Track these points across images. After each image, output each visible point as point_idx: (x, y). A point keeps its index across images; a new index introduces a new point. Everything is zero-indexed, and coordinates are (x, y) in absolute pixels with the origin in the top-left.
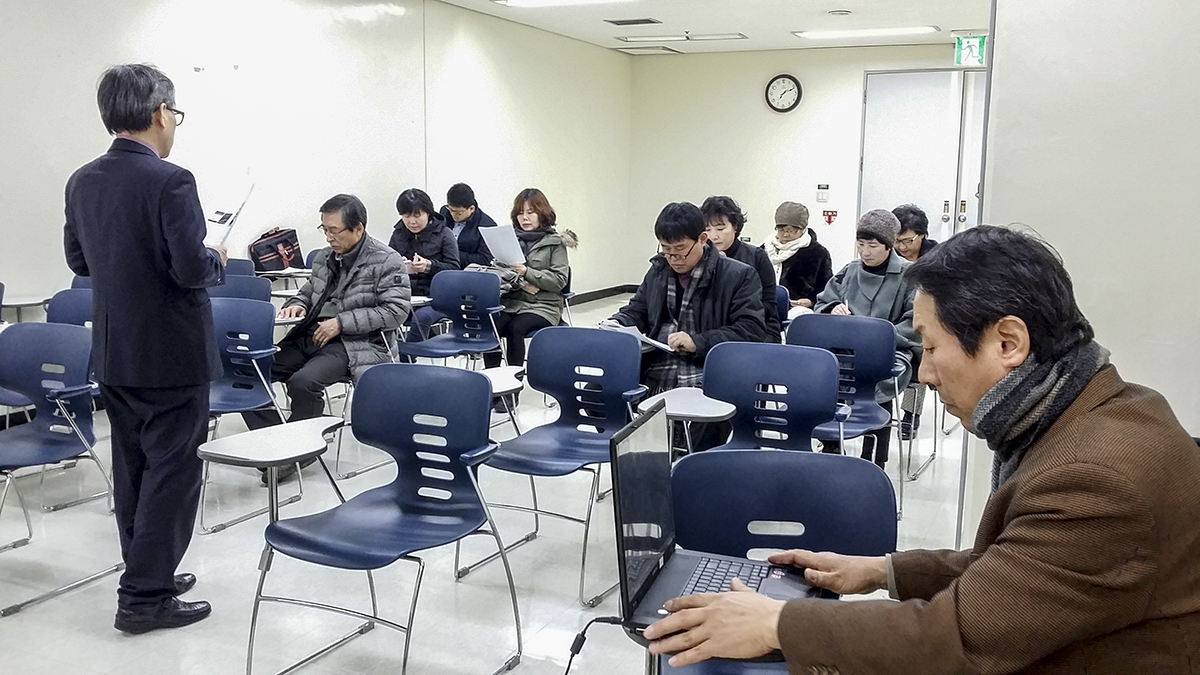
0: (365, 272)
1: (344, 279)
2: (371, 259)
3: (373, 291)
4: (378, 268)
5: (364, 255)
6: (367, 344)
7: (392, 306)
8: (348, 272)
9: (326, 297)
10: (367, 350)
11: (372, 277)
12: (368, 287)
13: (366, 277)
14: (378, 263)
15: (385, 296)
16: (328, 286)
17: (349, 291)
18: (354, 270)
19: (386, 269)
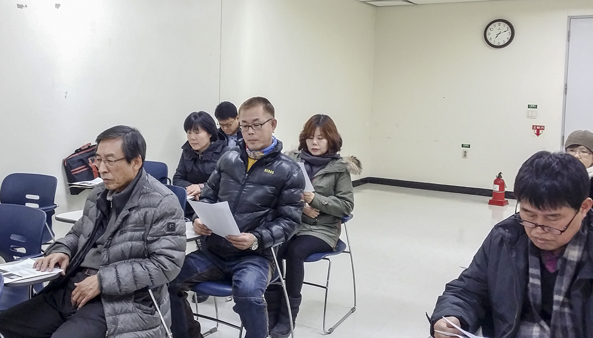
0: (136, 216)
1: (114, 222)
2: (143, 201)
3: (143, 239)
4: (151, 212)
5: (136, 197)
6: (130, 306)
7: (162, 258)
8: (118, 214)
9: (92, 243)
10: (130, 312)
11: (144, 223)
12: (138, 234)
13: (135, 223)
14: (150, 206)
15: (157, 246)
16: (96, 229)
17: (117, 238)
18: (124, 213)
19: (158, 215)
